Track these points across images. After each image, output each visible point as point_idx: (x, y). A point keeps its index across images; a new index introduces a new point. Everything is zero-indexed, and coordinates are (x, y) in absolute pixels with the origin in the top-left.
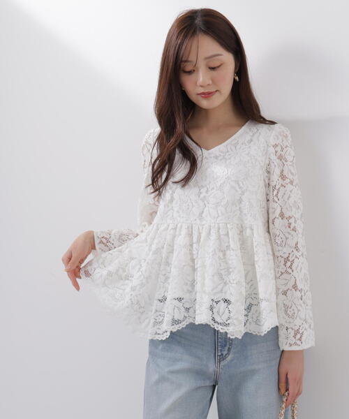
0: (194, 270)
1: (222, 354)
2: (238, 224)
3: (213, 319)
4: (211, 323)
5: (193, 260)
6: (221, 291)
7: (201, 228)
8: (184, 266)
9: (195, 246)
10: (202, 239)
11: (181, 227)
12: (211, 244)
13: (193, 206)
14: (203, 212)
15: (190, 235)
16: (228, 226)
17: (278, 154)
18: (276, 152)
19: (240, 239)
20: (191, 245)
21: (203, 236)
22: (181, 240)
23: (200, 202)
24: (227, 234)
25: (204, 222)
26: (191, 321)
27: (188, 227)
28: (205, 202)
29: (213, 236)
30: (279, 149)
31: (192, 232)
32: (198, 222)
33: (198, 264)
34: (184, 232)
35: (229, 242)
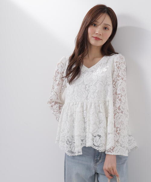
0: (85, 122)
1: (97, 160)
2: (103, 101)
3: (94, 144)
4: (92, 146)
5: (84, 118)
6: (97, 131)
7: (87, 104)
8: (80, 121)
9: (85, 112)
10: (88, 109)
11: (78, 103)
12: (92, 110)
13: (83, 94)
14: (88, 96)
15: (83, 107)
16: (99, 102)
17: (117, 66)
18: (117, 65)
19: (104, 107)
20: (83, 111)
21: (88, 107)
22: (78, 109)
23: (86, 92)
24: (99, 106)
25: (88, 101)
26: (84, 145)
27: (81, 103)
28: (88, 92)
29: (93, 107)
30: (118, 63)
31: (83, 105)
32: (86, 101)
33: (87, 120)
34: (80, 105)
35: (100, 109)
